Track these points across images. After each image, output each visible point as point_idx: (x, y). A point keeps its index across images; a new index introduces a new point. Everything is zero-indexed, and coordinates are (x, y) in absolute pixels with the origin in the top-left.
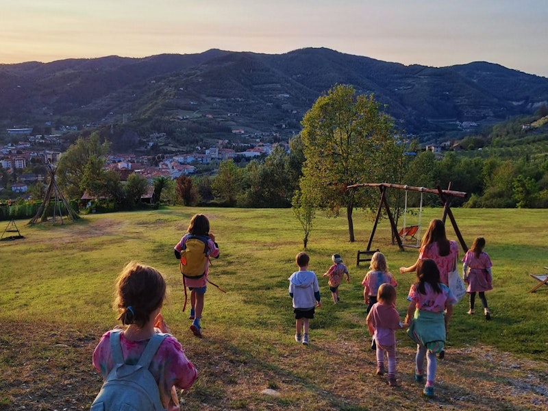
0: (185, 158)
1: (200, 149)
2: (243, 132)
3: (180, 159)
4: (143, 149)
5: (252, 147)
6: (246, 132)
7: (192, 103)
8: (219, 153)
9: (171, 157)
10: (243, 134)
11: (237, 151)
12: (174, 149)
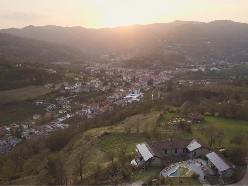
0: (168, 72)
1: (174, 67)
2: (190, 59)
3: (166, 72)
4: (152, 67)
5: (195, 67)
6: (192, 59)
7: (169, 46)
8: (182, 70)
9: (163, 71)
10: (190, 60)
11: (189, 69)
12: (164, 67)
